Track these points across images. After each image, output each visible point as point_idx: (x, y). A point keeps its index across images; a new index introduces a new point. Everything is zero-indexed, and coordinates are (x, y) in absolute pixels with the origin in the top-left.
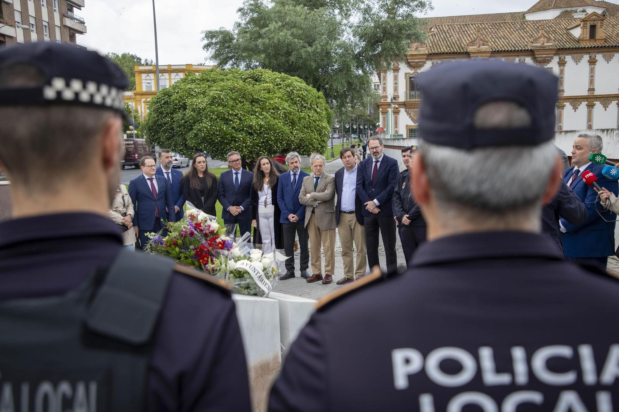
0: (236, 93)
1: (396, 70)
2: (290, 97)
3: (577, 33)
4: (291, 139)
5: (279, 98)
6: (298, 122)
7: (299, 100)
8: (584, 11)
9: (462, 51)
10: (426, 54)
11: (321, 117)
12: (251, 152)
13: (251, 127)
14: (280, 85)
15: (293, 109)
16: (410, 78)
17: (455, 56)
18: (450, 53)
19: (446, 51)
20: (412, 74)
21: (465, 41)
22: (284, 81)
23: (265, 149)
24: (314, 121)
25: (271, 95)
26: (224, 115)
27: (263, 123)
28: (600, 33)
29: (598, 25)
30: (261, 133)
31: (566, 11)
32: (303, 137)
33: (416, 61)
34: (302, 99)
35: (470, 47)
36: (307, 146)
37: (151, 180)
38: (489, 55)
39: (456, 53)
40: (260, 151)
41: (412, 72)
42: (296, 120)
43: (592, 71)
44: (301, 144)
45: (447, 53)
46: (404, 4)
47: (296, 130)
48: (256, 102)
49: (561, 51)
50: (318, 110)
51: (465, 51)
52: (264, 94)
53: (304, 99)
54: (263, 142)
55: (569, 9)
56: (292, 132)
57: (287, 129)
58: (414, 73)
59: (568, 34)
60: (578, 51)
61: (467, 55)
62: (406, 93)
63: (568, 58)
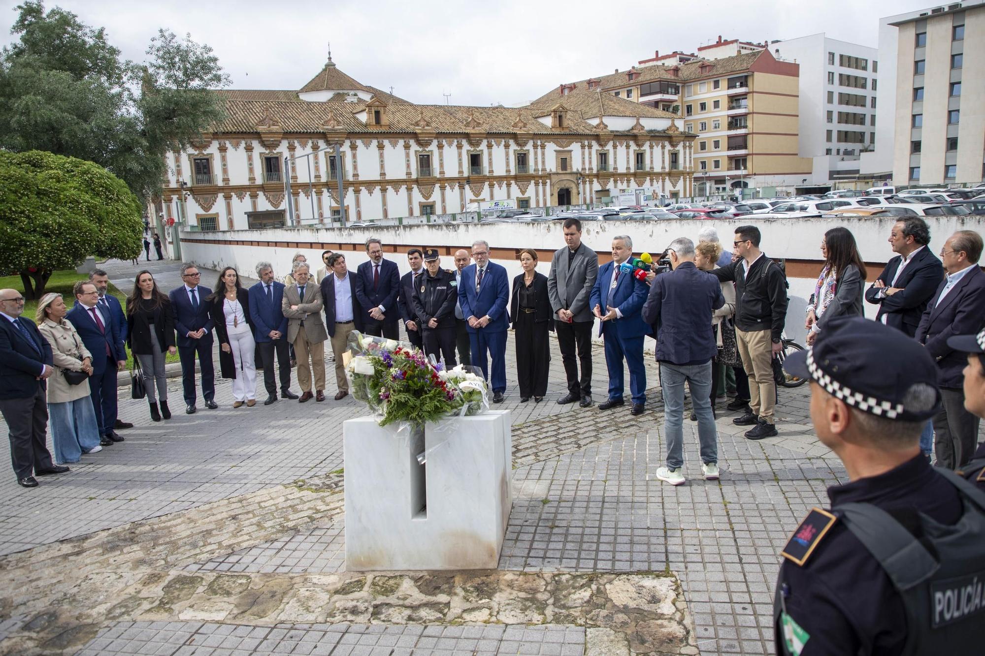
0: (15, 184)
2: (90, 185)
3: (363, 117)
5: (75, 188)
6: (105, 218)
7: (102, 191)
8: (355, 95)
9: (251, 130)
10: (211, 133)
12: (49, 258)
13: (46, 226)
14: (72, 171)
15: (97, 201)
16: (195, 160)
17: (245, 136)
18: (239, 133)
20: (196, 155)
21: (253, 120)
22: (77, 167)
23: (69, 254)
25: (61, 185)
26: (5, 212)
27: (61, 221)
28: (385, 119)
29: (382, 111)
30: (61, 233)
31: (339, 94)
33: (200, 140)
34: (106, 189)
35: (260, 127)
36: (120, 246)
37: (93, 310)
38: (282, 136)
39: (246, 132)
40: (61, 256)
41: (196, 153)
42: (103, 215)
43: (381, 156)
44: (112, 245)
45: (235, 133)
46: (197, 76)
47: (105, 227)
48: (44, 195)
49: (351, 135)
50: (127, 202)
51: (255, 130)
52: (52, 183)
54: (65, 245)
55: (341, 92)
56: (100, 231)
57: (94, 226)
58: (199, 154)
59: (355, 118)
60: (366, 136)
61: (257, 135)
62: (192, 176)
63: (359, 142)
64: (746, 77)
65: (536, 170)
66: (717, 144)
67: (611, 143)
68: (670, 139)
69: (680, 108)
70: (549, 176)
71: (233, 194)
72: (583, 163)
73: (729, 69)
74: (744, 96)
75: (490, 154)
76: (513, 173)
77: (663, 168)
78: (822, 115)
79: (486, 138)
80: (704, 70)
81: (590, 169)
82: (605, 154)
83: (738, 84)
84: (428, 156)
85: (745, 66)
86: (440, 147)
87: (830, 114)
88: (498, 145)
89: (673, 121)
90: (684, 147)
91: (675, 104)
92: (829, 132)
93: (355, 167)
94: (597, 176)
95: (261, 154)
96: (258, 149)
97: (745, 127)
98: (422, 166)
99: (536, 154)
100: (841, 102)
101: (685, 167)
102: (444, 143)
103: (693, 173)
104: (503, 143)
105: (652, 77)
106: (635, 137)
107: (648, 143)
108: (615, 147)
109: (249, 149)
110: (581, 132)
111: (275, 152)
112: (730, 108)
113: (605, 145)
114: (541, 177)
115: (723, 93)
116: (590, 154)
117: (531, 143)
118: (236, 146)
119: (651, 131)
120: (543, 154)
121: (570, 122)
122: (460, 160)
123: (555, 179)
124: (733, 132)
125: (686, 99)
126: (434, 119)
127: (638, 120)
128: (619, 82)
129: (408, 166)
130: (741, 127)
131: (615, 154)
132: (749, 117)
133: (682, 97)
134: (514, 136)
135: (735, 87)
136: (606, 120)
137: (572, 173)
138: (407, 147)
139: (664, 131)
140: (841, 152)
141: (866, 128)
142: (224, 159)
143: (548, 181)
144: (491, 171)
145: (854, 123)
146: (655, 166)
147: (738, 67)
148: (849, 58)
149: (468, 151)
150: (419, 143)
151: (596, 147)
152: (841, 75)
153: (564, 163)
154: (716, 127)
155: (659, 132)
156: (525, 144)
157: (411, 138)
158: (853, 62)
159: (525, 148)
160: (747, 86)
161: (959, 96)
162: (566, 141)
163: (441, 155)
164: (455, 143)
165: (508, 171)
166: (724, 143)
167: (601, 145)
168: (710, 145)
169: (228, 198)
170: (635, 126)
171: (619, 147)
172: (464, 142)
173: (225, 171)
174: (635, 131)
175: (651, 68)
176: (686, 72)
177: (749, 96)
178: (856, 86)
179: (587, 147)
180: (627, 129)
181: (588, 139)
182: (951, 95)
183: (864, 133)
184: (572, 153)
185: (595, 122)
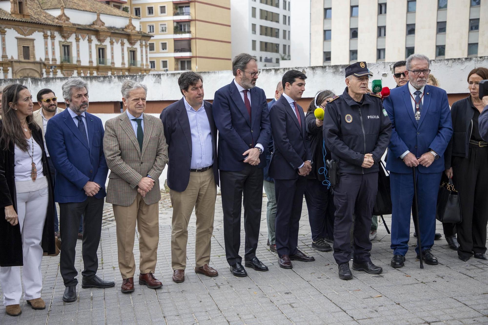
66: (164, 46)
67: (73, 36)
68: (128, 36)
69: (129, 10)
70: (11, 63)
72: (47, 53)
74: (188, 4)
77: (123, 64)
78: (249, 28)
81: (54, 60)
82: (68, 46)
87: (254, 26)
89: (130, 20)
90: (141, 46)
91: (125, 6)
92: (254, 42)
94: (61, 67)
97: (189, 32)
100: (261, 18)
101: (142, 65)
103: (149, 70)
106: (96, 33)
107: (108, 39)
108: (77, 40)
110: (43, 22)
112: (176, 14)
113: (68, 37)
114: (2, 64)
116: (53, 44)
119: (110, 28)
120: (3, 40)
121: (29, 11)
123: (17, 67)
124: (179, 36)
125: (133, 2)
127: (98, 15)
130: (185, 32)
131: (78, 46)
132: (192, 23)
136: (68, 13)
137: (35, 63)
139: (123, 29)
140: (263, 59)
141: (280, 41)
143: (10, 69)
145: (272, 36)
146: (115, 61)
151: (58, 38)
153: (26, 52)
154: (163, 31)
155: (118, 29)
161: (357, 17)
162: (27, 29)
166: (171, 46)
167: (63, 37)
168: (158, 47)
170: (96, 21)
171: (81, 41)
174: (96, 27)
177: (192, 5)
178: (272, 5)
179: (49, 38)
180: (89, 24)
181: (50, 30)
182: (351, 15)
183: (278, 45)
184: (35, 42)
185: (56, 13)
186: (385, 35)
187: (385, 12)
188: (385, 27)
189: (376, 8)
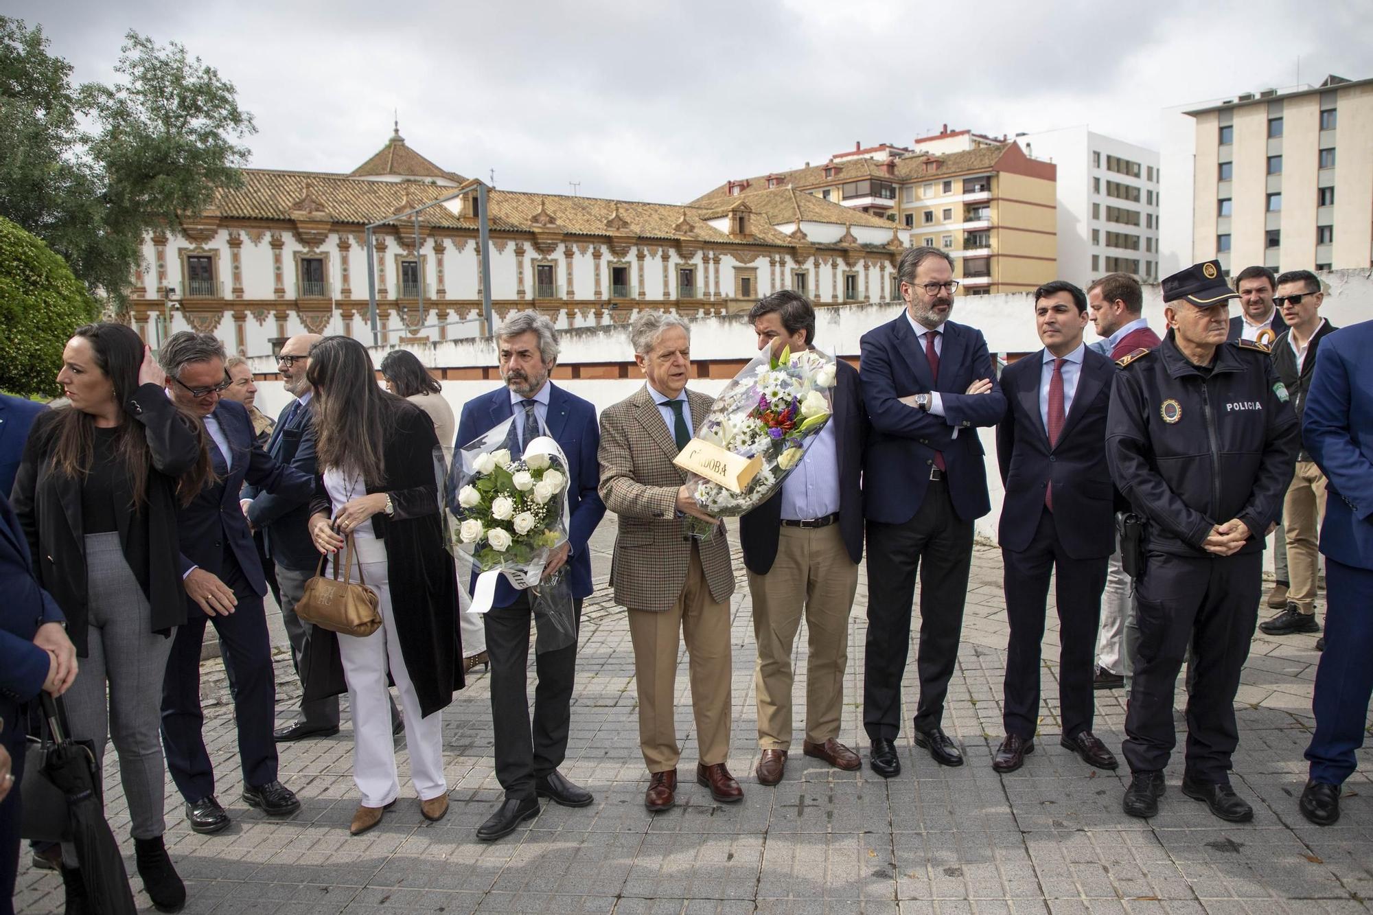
1: (160, 241)
3: (455, 206)
4: (7, 352)
6: (22, 316)
7: (17, 267)
9: (282, 217)
10: (216, 217)
11: (75, 307)
16: (189, 257)
17: (271, 225)
18: (261, 219)
19: (254, 215)
20: (191, 251)
21: (285, 202)
24: (59, 315)
32: (36, 350)
33: (199, 227)
34: (26, 264)
35: (296, 212)
36: (48, 370)
38: (329, 227)
39: (272, 219)
41: (192, 247)
42: (17, 310)
44: (32, 367)
45: (255, 218)
47: (21, 332)
49: (437, 231)
51: (288, 217)
53: (31, 265)
55: (412, 178)
56: (8, 338)
58: (196, 248)
59: (441, 207)
60: (459, 233)
61: (291, 224)
62: (183, 283)
63: (447, 243)
64: (989, 178)
65: (707, 294)
67: (812, 260)
68: (892, 256)
69: (897, 217)
70: (725, 303)
71: (248, 313)
73: (965, 166)
74: (986, 204)
75: (641, 269)
76: (673, 297)
77: (882, 297)
78: (1087, 236)
79: (636, 244)
80: (929, 167)
82: (803, 274)
83: (977, 187)
84: (551, 267)
85: (986, 162)
86: (569, 254)
87: (1096, 233)
88: (653, 255)
89: (895, 232)
91: (890, 212)
92: (1095, 258)
93: (441, 280)
95: (295, 253)
96: (291, 245)
97: (988, 246)
98: (541, 281)
99: (706, 270)
100: (1109, 219)
102: (575, 249)
104: (660, 253)
105: (859, 174)
107: (862, 262)
108: (817, 265)
109: (277, 245)
110: (770, 242)
111: (318, 251)
112: (967, 220)
113: (803, 262)
114: (713, 304)
115: (956, 198)
116: (782, 274)
117: (700, 254)
118: (257, 240)
119: (865, 246)
120: (717, 271)
121: (753, 228)
122: (597, 275)
123: (733, 308)
124: (971, 253)
125: (904, 206)
126: (559, 214)
127: (848, 229)
128: (811, 180)
129: (521, 281)
130: (981, 247)
131: (817, 274)
132: (993, 233)
133: (900, 203)
134: (676, 244)
135: (973, 191)
136: (805, 227)
138: (520, 252)
139: (884, 246)
141: (1140, 255)
142: (236, 258)
143: (723, 311)
144: (642, 294)
145: (1126, 247)
146: (871, 292)
147: (977, 164)
148: (1118, 160)
149: (609, 262)
150: (537, 247)
151: (790, 263)
152: (1108, 183)
153: (746, 286)
155: (876, 247)
156: (692, 255)
157: (526, 240)
158: (1123, 166)
159: (691, 262)
160: (989, 190)
161: (1279, 211)
162: (748, 254)
163: (569, 266)
164: (591, 250)
165: (667, 294)
167: (797, 262)
169: (239, 318)
170: (845, 237)
171: (822, 266)
172: (604, 249)
173: (237, 276)
174: (845, 245)
175: (856, 162)
176: (902, 170)
177: (993, 204)
178: (1127, 198)
179: (778, 265)
180: (834, 241)
181: (779, 253)
182: (1268, 209)
183: (1138, 261)
184: (758, 271)
185: (788, 229)
186: (1331, 240)
187: (1332, 202)
188: (1330, 228)
189: (1314, 196)
